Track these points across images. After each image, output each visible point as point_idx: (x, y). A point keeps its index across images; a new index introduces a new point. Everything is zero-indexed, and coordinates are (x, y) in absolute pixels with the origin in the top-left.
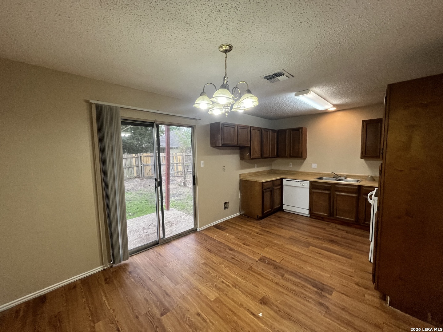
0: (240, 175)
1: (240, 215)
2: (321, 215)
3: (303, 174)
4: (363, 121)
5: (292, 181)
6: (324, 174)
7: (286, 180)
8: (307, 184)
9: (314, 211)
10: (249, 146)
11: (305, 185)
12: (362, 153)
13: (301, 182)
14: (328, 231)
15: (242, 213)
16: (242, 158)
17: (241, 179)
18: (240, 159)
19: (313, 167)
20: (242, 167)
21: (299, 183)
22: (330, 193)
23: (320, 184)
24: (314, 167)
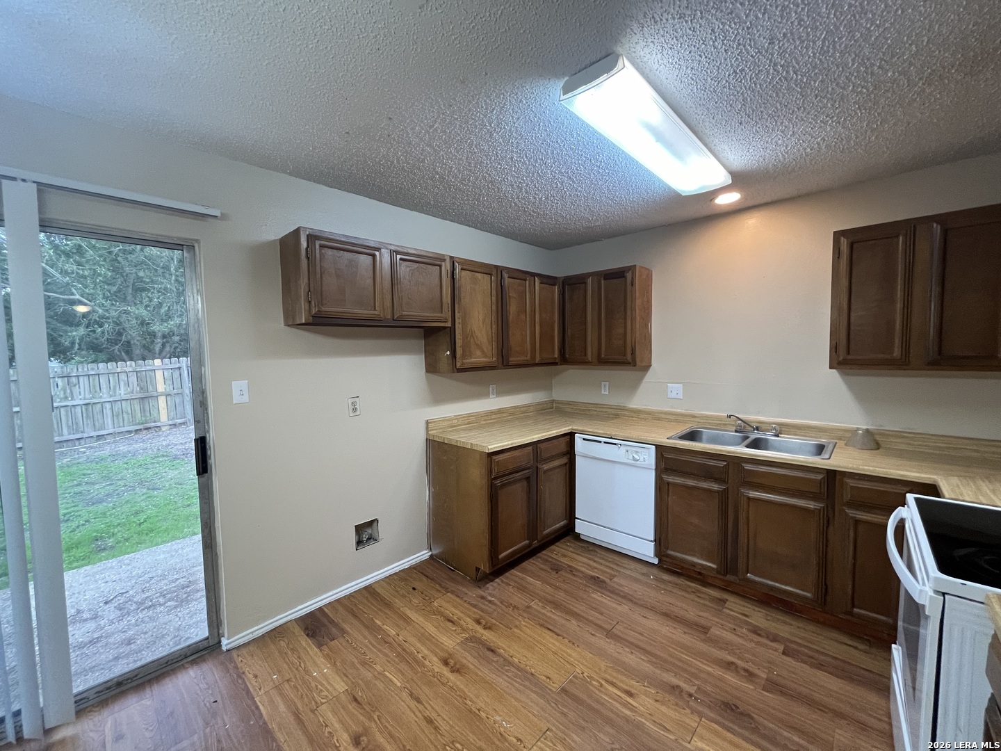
0: (427, 422)
1: (431, 556)
2: (694, 565)
3: (642, 416)
4: (838, 235)
5: (600, 442)
6: (706, 417)
7: (584, 439)
8: (648, 457)
9: (672, 550)
10: (449, 324)
11: (642, 459)
12: (834, 349)
13: (628, 448)
14: (715, 642)
15: (435, 552)
16: (432, 367)
17: (431, 438)
18: (428, 371)
19: (670, 395)
20: (438, 398)
21: (623, 449)
22: (726, 491)
23: (689, 459)
24: (673, 395)
